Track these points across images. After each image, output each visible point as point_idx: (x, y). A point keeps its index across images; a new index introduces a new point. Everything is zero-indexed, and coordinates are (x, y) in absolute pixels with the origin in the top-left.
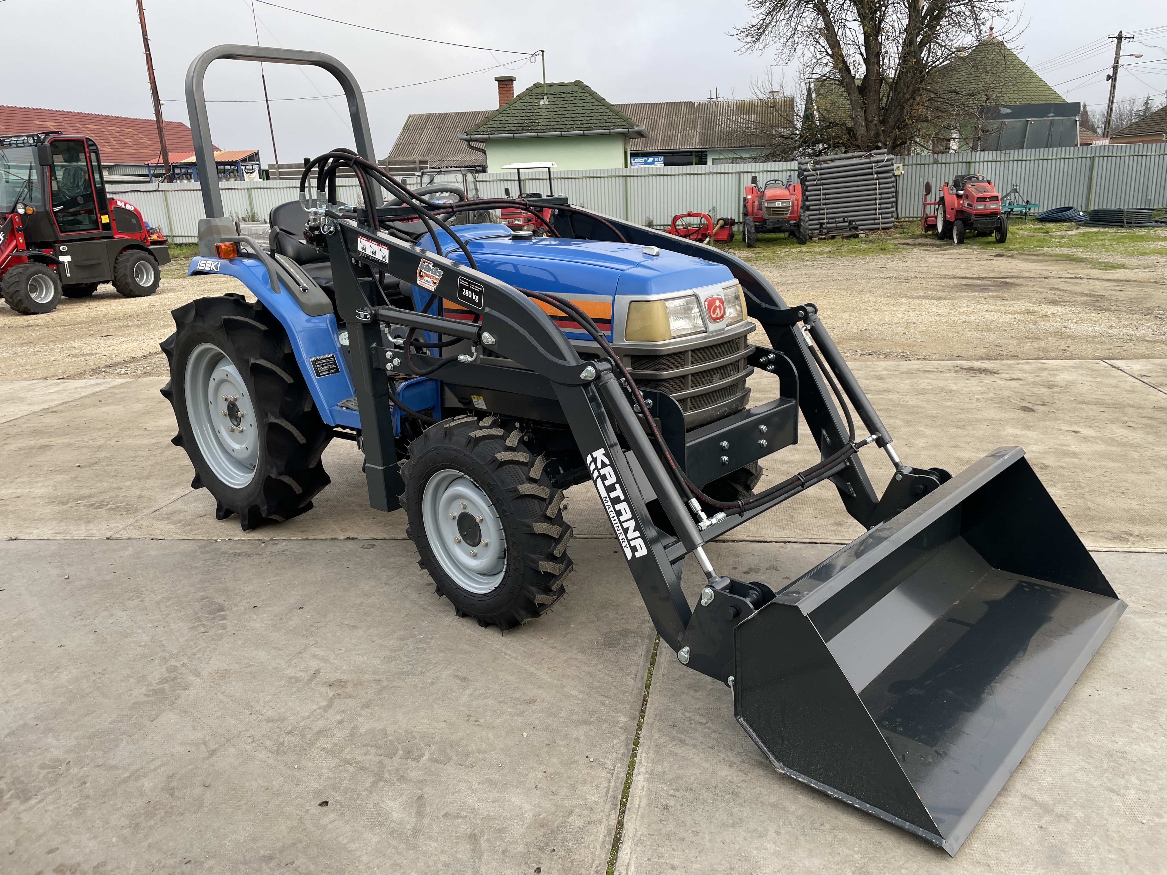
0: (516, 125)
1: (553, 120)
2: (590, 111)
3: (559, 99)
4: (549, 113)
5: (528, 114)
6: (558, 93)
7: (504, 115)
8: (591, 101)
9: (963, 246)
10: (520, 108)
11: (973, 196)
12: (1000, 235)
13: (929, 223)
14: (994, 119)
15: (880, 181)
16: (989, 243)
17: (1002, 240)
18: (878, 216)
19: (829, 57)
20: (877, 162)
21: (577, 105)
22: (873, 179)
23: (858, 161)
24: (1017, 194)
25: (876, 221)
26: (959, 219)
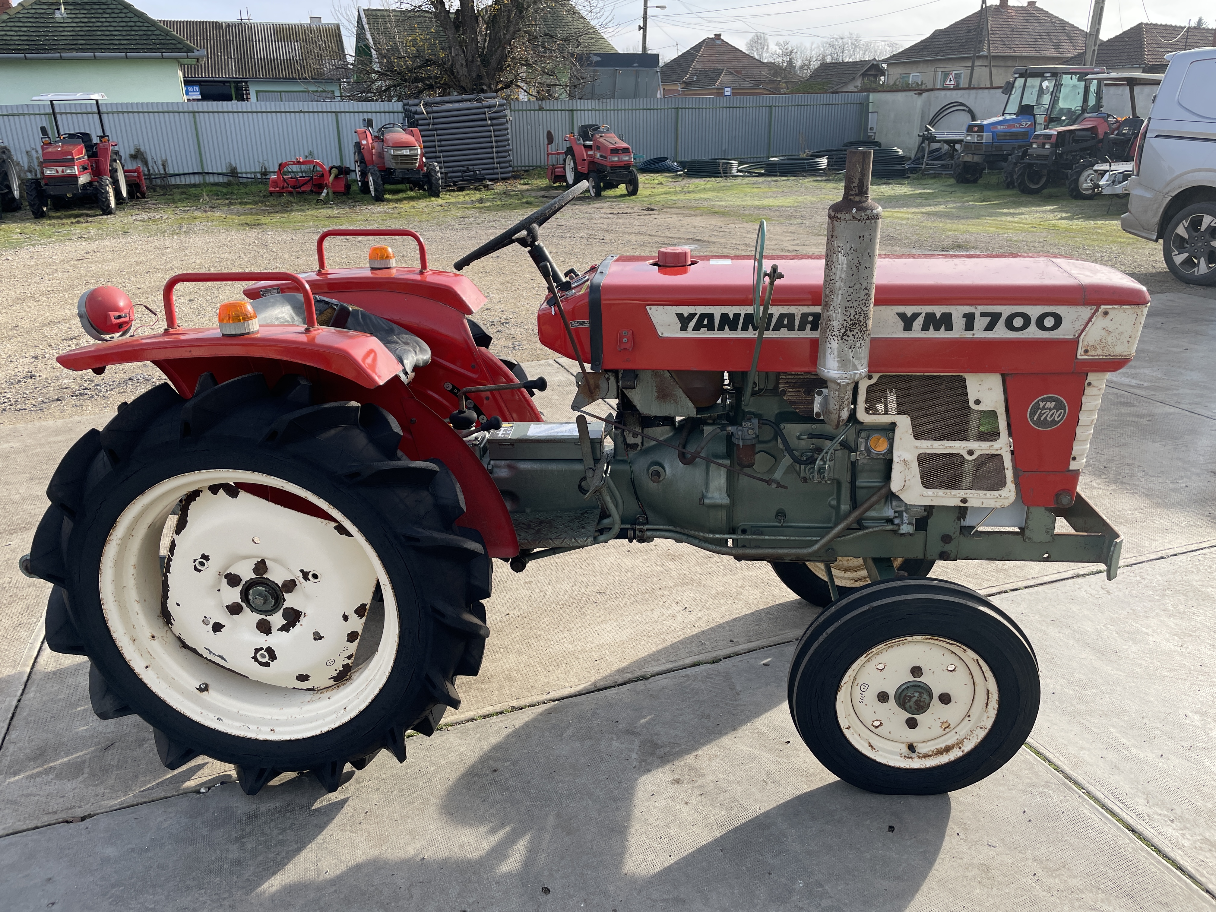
2: (129, 29)
8: (128, 15)
9: (603, 200)
11: (606, 148)
12: (631, 188)
13: (557, 174)
14: (587, 66)
15: (495, 127)
16: (622, 195)
17: (635, 191)
18: (496, 165)
20: (490, 107)
22: (487, 126)
23: (469, 104)
25: (495, 171)
26: (593, 171)
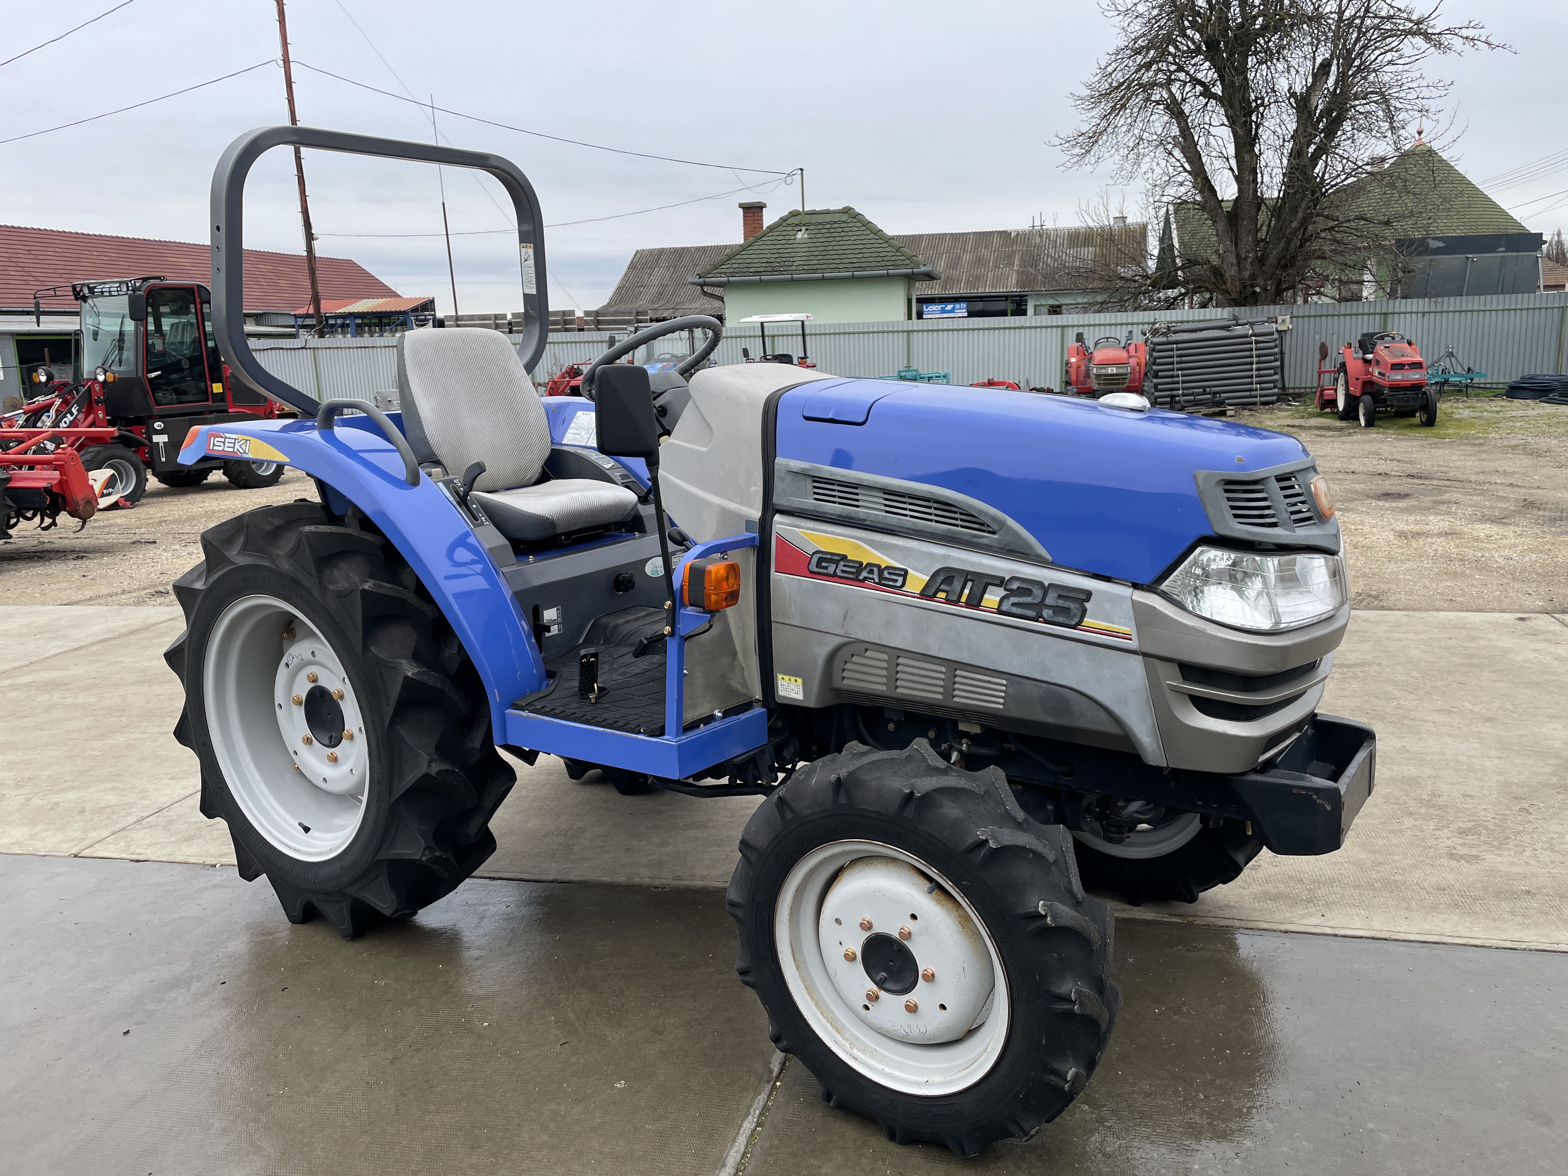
0: (764, 265)
1: (813, 258)
2: (862, 246)
3: (822, 231)
4: (807, 249)
5: (780, 251)
6: (820, 224)
7: (749, 252)
8: (865, 233)
9: (1373, 430)
10: (770, 243)
11: (1386, 363)
12: (1426, 416)
13: (1326, 398)
14: (1419, 254)
15: (1258, 338)
16: (1412, 426)
17: (1430, 422)
18: (1254, 386)
19: (1186, 174)
21: (845, 238)
22: (1247, 336)
24: (1453, 359)
25: (1253, 393)
26: (1367, 394)
